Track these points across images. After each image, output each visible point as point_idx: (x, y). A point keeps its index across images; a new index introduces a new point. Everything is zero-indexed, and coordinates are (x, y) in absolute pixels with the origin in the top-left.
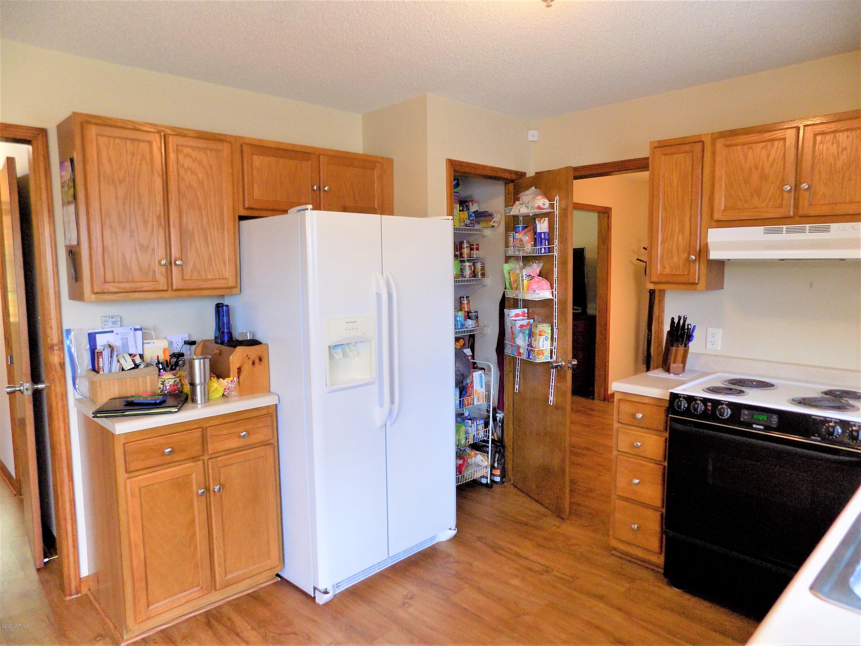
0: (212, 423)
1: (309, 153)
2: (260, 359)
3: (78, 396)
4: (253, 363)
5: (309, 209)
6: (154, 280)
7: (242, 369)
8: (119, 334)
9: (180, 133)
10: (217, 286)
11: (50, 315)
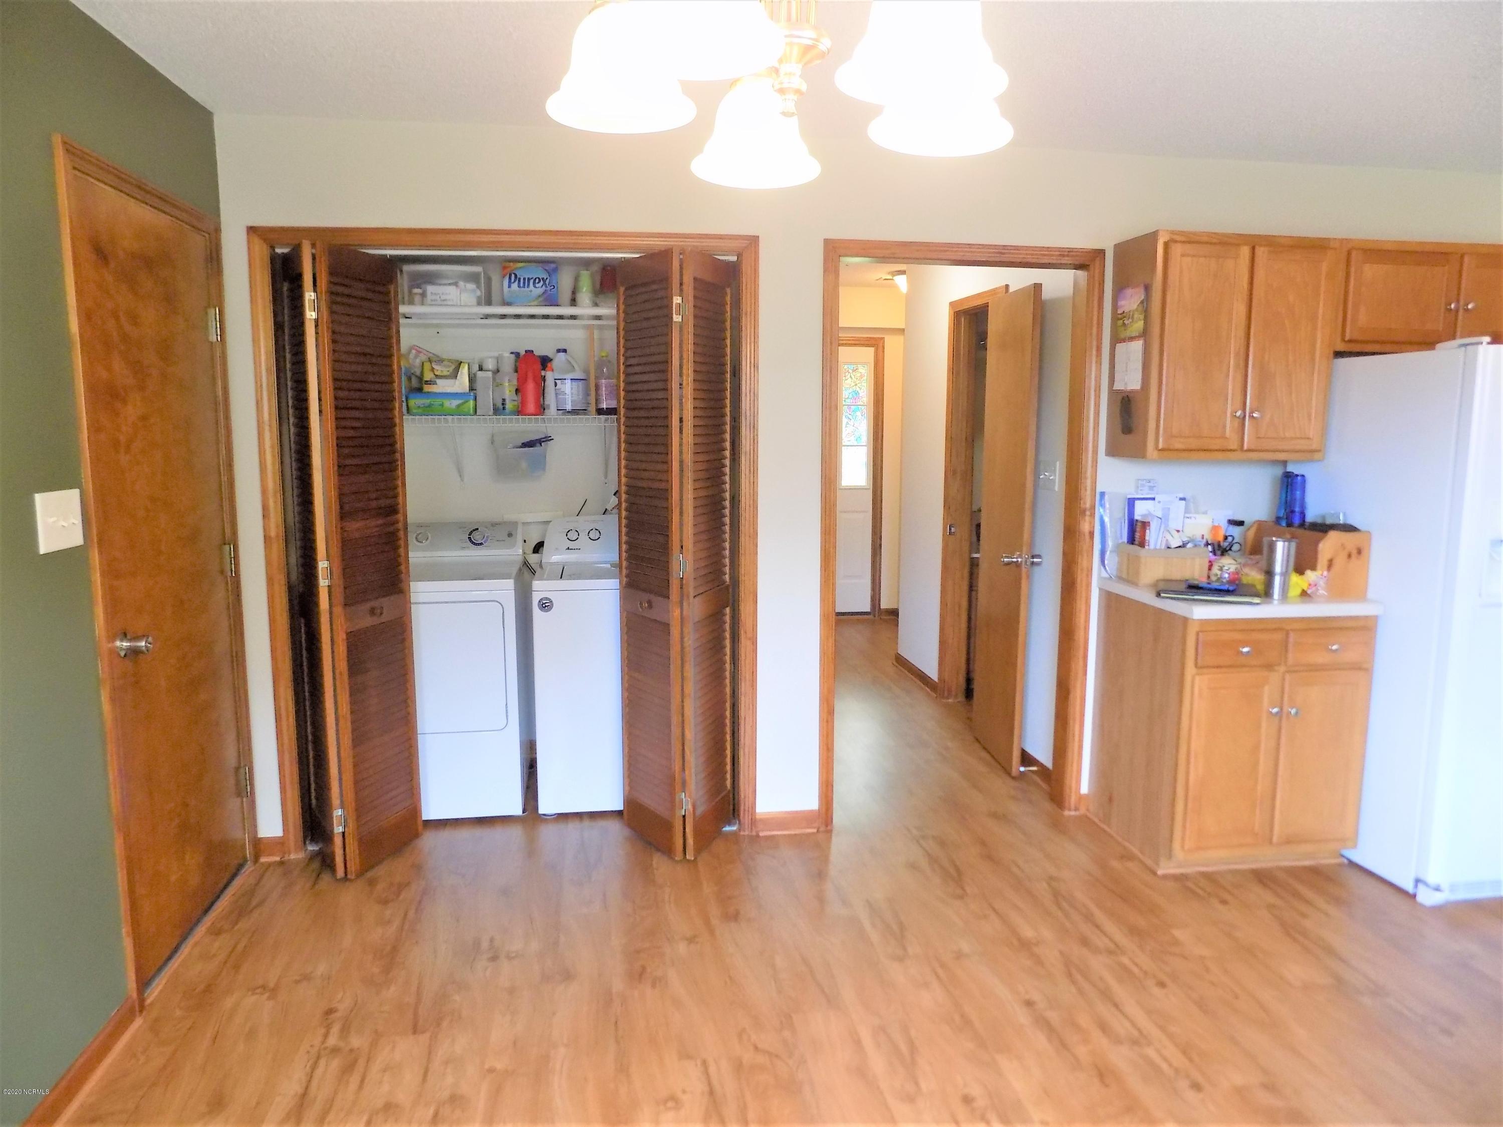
0: (1296, 626)
1: (1446, 254)
2: (1359, 552)
3: (1104, 574)
4: (1349, 556)
5: (1484, 343)
6: (1223, 437)
7: (1334, 561)
8: (1161, 503)
9: (1274, 244)
10: (1298, 447)
11: (1086, 472)
